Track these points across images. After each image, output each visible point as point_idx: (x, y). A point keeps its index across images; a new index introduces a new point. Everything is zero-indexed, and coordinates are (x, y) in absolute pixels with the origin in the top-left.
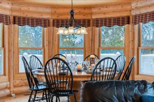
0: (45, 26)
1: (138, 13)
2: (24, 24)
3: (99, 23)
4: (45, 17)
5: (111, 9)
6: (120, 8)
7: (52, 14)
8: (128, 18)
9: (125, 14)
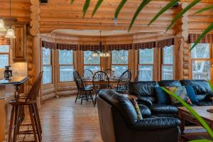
0: (75, 50)
1: (137, 42)
2: (63, 49)
3: (111, 48)
4: (75, 43)
5: (118, 39)
6: (125, 38)
7: (79, 41)
8: (131, 45)
9: (129, 43)
